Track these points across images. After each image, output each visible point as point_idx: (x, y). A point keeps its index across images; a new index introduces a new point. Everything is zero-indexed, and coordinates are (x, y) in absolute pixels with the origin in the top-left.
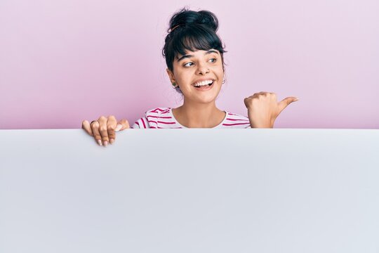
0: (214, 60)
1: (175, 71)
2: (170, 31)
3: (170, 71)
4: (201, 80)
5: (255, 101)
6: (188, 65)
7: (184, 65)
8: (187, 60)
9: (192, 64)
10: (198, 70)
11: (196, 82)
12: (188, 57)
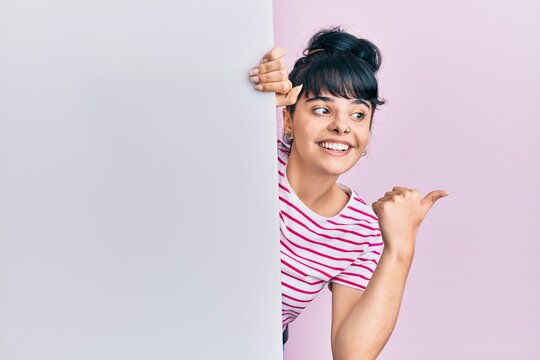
0: (361, 115)
1: (296, 115)
2: (307, 53)
3: (288, 114)
4: (333, 141)
5: (388, 206)
6: (320, 111)
7: (314, 110)
8: (320, 103)
9: (327, 111)
10: (334, 123)
11: (324, 142)
12: (324, 99)
